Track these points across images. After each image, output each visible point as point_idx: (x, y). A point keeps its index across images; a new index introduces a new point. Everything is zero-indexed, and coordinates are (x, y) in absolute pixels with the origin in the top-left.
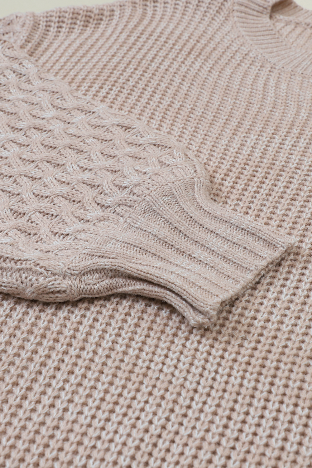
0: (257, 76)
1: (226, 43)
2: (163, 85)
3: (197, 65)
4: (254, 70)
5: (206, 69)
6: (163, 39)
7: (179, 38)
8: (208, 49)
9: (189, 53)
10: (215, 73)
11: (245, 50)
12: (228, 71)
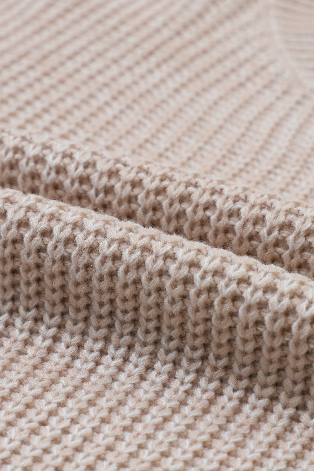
0: (268, 108)
1: (233, 43)
2: (70, 102)
3: (158, 75)
4: (268, 97)
5: (171, 84)
6: (111, 22)
7: (144, 23)
8: (192, 51)
9: (151, 53)
10: (186, 94)
11: (263, 58)
12: (214, 94)
